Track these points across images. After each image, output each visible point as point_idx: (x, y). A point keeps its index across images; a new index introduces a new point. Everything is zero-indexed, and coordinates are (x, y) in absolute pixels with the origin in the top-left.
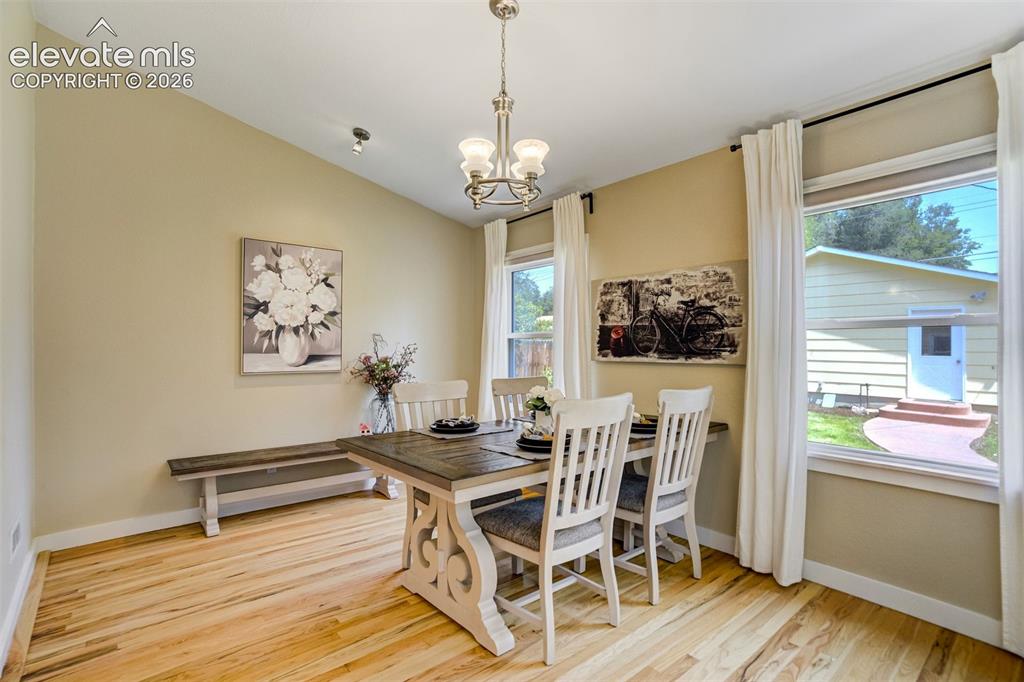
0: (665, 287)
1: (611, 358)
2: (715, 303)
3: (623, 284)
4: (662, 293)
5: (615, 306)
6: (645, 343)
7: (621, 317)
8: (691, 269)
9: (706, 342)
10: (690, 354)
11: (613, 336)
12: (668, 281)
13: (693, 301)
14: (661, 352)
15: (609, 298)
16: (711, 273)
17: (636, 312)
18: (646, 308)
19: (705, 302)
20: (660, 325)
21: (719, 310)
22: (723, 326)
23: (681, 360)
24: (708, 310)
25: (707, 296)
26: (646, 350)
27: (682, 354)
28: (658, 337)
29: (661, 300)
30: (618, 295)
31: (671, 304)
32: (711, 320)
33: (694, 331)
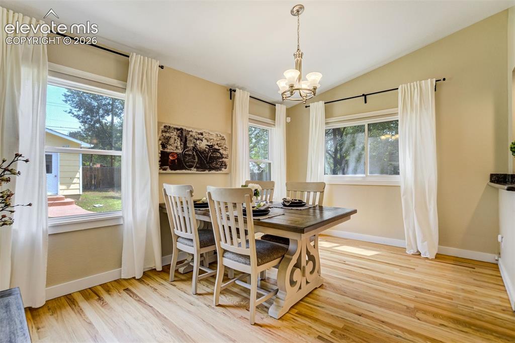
0: (200, 136)
1: (169, 171)
2: (220, 148)
3: (178, 129)
4: (199, 139)
5: (172, 141)
6: (190, 163)
7: (175, 147)
8: (211, 131)
9: (217, 164)
10: (210, 169)
11: (171, 158)
12: (202, 134)
13: (212, 146)
14: (197, 168)
15: (168, 135)
16: (219, 135)
17: (185, 147)
18: (190, 145)
19: (216, 147)
20: (197, 155)
21: (221, 151)
22: (223, 158)
23: (207, 172)
24: (217, 150)
25: (217, 144)
26: (190, 167)
27: (207, 169)
28: (197, 160)
29: (198, 142)
30: (174, 135)
31: (203, 145)
32: (219, 155)
33: (213, 159)
